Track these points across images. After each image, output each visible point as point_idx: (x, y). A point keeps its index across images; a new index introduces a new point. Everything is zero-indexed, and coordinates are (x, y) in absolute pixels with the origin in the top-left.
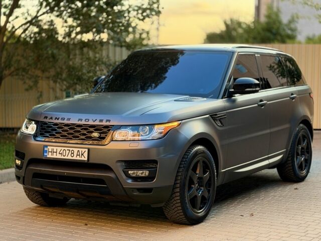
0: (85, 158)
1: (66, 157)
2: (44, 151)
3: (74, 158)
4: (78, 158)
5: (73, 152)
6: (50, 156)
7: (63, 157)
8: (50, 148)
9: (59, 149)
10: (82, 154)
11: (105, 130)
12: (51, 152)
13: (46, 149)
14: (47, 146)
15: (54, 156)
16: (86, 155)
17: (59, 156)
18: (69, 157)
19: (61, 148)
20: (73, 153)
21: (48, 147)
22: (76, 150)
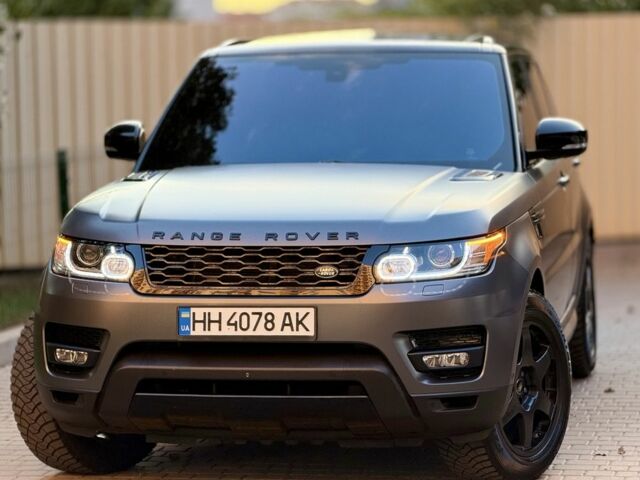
0: (308, 330)
1: (250, 333)
2: (179, 321)
3: (277, 332)
4: (287, 332)
5: (270, 317)
6: (199, 331)
7: (240, 333)
8: (199, 313)
9: (227, 313)
10: (299, 322)
11: (349, 258)
12: (204, 322)
13: (184, 315)
14: (187, 308)
15: (214, 331)
16: (310, 322)
17: (228, 331)
18: (261, 331)
20: (272, 321)
21: (193, 310)
22: (279, 313)
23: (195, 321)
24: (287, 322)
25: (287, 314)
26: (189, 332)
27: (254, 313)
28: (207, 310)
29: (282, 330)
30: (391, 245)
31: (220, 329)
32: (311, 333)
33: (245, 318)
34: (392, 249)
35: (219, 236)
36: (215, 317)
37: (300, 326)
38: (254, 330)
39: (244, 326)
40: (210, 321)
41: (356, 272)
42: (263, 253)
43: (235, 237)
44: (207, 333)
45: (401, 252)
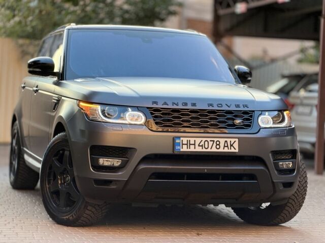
1: (209, 150)
3: (221, 150)
4: (226, 150)
5: (218, 143)
6: (185, 149)
7: (204, 150)
10: (231, 145)
11: (246, 116)
12: (187, 144)
13: (177, 141)
14: (179, 138)
15: (192, 149)
16: (236, 145)
17: (199, 149)
18: (214, 150)
19: (202, 139)
20: (219, 145)
21: (182, 139)
22: (222, 141)
23: (183, 144)
24: (226, 145)
25: (226, 141)
26: (180, 149)
27: (211, 141)
28: (189, 139)
29: (224, 149)
30: (262, 111)
31: (195, 148)
32: (237, 151)
33: (206, 143)
34: (263, 112)
35: (186, 104)
36: (192, 142)
37: (232, 147)
38: (211, 149)
39: (206, 147)
40: (190, 144)
41: (251, 123)
42: (209, 112)
43: (194, 105)
44: (189, 150)
45: (265, 115)
